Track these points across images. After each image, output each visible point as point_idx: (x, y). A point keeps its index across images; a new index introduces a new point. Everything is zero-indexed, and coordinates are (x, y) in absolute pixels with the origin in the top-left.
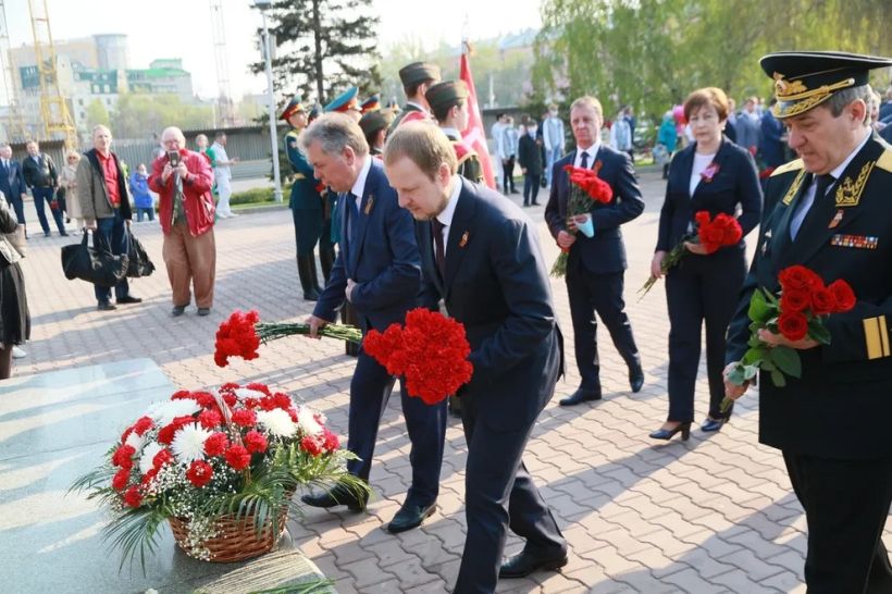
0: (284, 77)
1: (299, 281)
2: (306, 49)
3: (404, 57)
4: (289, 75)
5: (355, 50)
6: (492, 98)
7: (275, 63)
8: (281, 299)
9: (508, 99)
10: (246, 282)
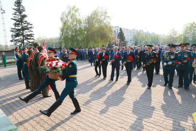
0: (17, 43)
1: (18, 77)
2: (21, 38)
3: (40, 40)
4: (18, 43)
5: (30, 39)
6: (54, 46)
7: (15, 40)
8: (15, 80)
9: (57, 47)
10: (8, 77)
